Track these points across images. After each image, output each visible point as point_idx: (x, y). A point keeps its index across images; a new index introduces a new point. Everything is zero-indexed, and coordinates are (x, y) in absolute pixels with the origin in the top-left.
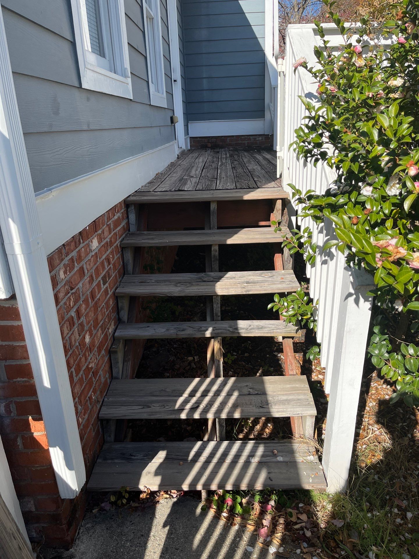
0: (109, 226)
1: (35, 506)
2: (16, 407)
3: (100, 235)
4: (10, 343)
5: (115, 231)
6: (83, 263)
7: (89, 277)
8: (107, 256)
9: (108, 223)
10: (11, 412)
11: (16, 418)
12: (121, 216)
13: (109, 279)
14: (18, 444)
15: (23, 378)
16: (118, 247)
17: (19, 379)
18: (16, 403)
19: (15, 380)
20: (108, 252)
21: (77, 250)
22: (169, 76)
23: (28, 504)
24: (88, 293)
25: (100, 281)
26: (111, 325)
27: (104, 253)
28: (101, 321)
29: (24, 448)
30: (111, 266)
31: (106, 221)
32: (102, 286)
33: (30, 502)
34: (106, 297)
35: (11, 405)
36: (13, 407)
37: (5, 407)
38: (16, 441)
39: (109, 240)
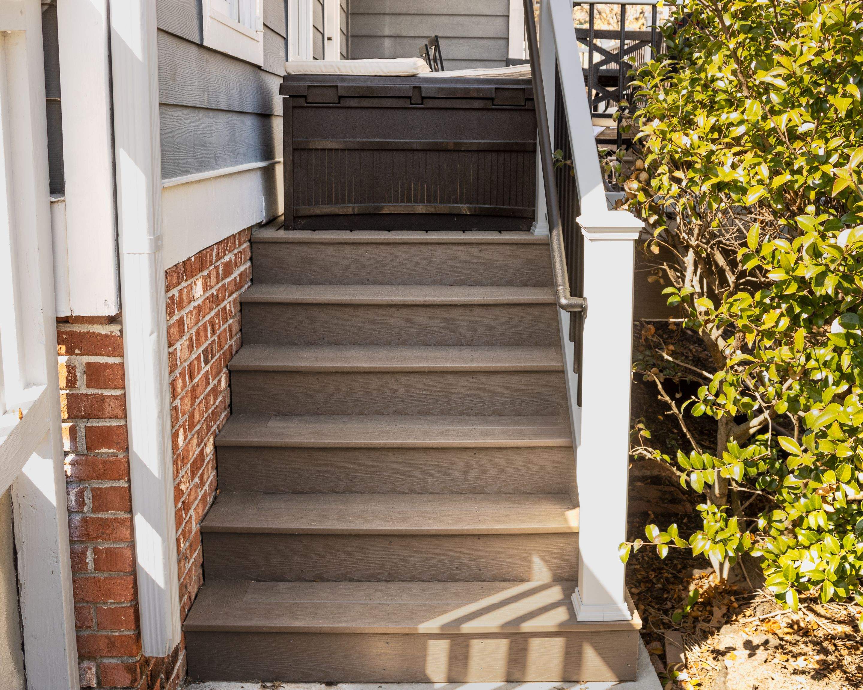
0: (217, 268)
1: (98, 678)
2: (93, 496)
3: (204, 278)
4: (99, 392)
5: (223, 282)
6: (184, 312)
7: (189, 339)
8: (211, 318)
9: (217, 264)
10: (84, 504)
11: (90, 515)
12: (233, 258)
13: (212, 358)
14: (87, 561)
15: (109, 449)
16: (226, 310)
17: (103, 450)
18: (94, 490)
19: (97, 451)
20: (213, 313)
21: (179, 288)
22: (320, 31)
23: (86, 674)
24: (186, 364)
25: (200, 354)
26: (208, 440)
27: (208, 311)
28: (198, 423)
29: (95, 569)
30: (215, 337)
31: (214, 259)
32: (203, 365)
33: (90, 669)
34: (206, 388)
35: (85, 493)
36: (88, 496)
37: (76, 495)
38: (85, 555)
39: (215, 293)
